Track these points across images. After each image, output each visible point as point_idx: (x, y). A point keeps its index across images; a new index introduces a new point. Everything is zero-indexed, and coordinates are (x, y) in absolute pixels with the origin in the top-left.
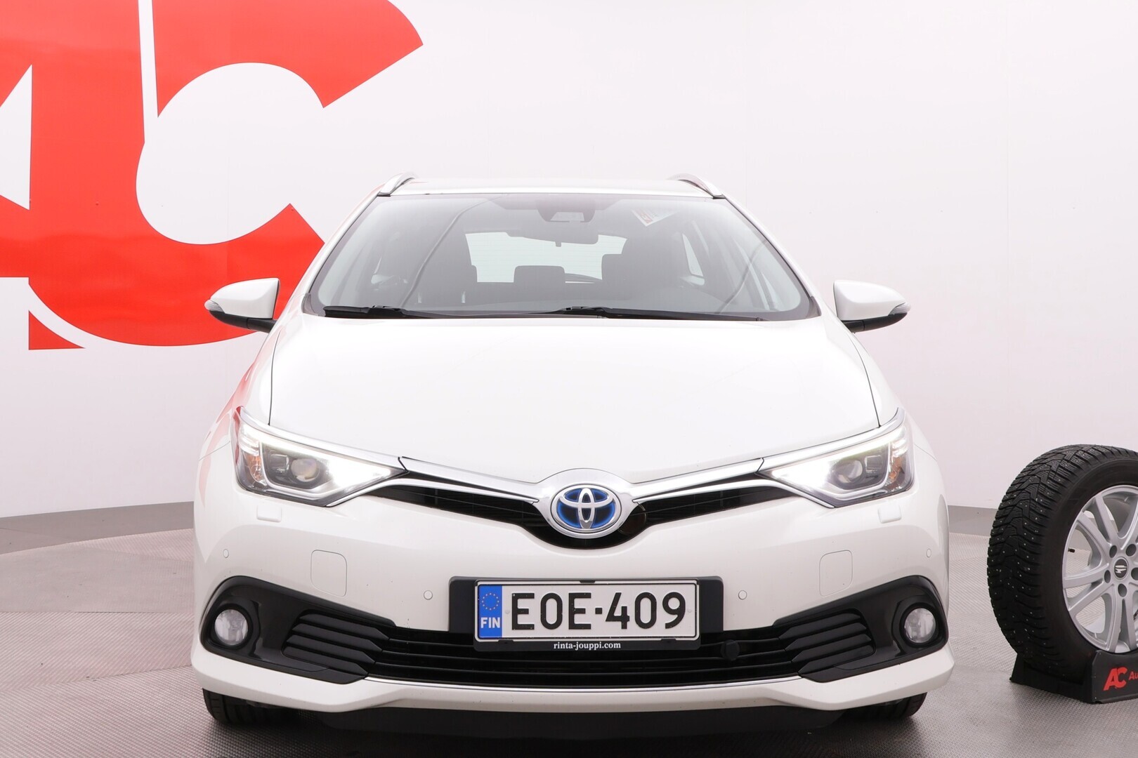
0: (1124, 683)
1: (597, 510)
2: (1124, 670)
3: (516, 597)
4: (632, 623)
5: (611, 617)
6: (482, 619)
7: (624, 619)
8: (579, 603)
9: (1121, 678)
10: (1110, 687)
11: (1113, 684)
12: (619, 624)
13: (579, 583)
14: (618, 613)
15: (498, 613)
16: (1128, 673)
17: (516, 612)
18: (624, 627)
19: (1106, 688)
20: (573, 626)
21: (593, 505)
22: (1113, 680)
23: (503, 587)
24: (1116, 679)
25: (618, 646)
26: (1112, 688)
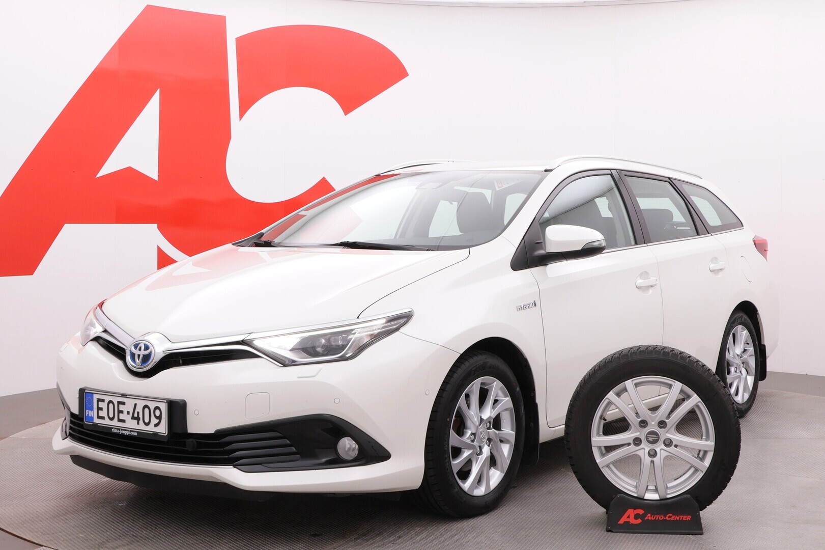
0: (639, 521)
1: (144, 356)
2: (641, 512)
3: (99, 400)
4: (141, 422)
5: (133, 418)
6: (87, 411)
7: (138, 419)
8: (122, 407)
9: (637, 517)
10: (625, 522)
11: (628, 520)
12: (136, 421)
13: (120, 395)
14: (136, 415)
15: (92, 409)
16: (645, 515)
17: (99, 409)
18: (138, 424)
19: (621, 522)
20: (119, 420)
21: (143, 352)
22: (629, 517)
23: (94, 395)
24: (632, 516)
25: (135, 434)
26: (627, 523)
